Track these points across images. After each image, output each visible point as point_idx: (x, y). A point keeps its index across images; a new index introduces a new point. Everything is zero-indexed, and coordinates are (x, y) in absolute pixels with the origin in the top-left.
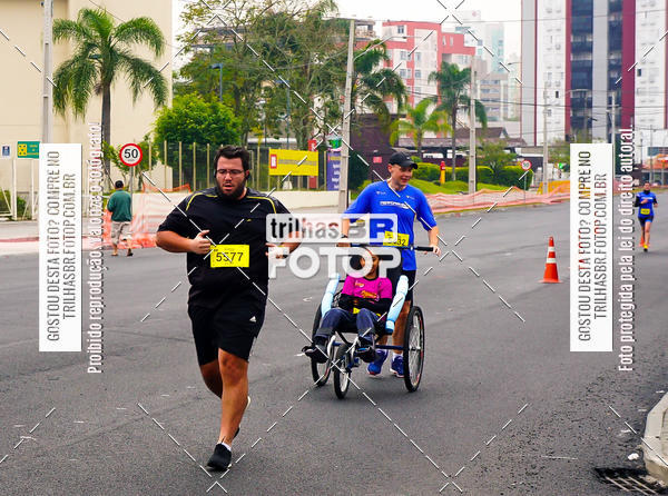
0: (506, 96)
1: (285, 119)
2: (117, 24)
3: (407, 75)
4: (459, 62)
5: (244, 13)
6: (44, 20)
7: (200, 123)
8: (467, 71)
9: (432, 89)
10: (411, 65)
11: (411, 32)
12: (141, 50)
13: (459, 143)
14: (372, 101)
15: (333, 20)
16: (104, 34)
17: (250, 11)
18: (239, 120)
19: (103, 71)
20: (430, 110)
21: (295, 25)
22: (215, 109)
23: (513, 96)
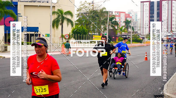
0: (138, 26)
1: (96, 30)
2: (64, 12)
3: (119, 22)
4: (129, 19)
5: (88, 10)
6: (50, 11)
7: (80, 30)
8: (130, 21)
9: (124, 24)
10: (120, 20)
11: (120, 14)
12: (69, 17)
13: (129, 34)
14: (113, 26)
15: (105, 11)
16: (62, 14)
17: (89, 10)
18: (87, 30)
19: (62, 21)
20: (123, 28)
21: (98, 12)
22: (83, 28)
23: (139, 25)
